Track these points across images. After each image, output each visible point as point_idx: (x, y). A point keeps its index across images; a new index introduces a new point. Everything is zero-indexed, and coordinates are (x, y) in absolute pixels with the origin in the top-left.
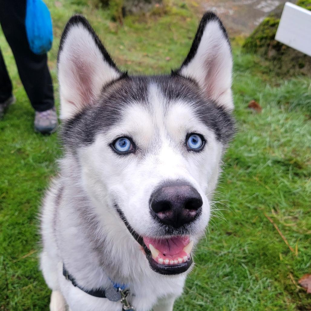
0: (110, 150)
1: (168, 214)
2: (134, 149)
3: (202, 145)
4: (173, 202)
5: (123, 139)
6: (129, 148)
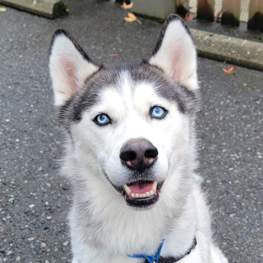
0: (93, 123)
1: (134, 162)
2: (110, 121)
3: (164, 114)
5: (102, 115)
6: (107, 120)
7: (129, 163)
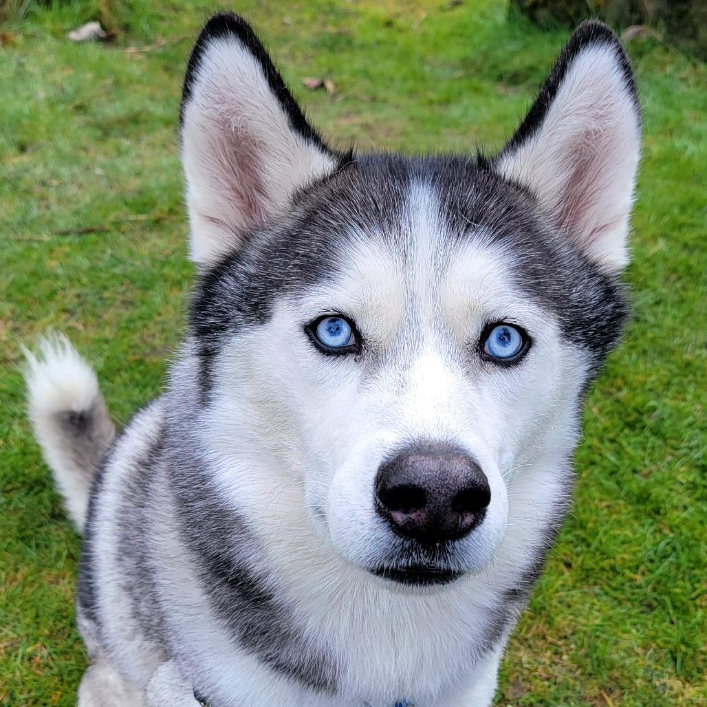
1: (413, 516)
3: (520, 350)
4: (430, 491)
6: (348, 340)
7: (399, 517)
